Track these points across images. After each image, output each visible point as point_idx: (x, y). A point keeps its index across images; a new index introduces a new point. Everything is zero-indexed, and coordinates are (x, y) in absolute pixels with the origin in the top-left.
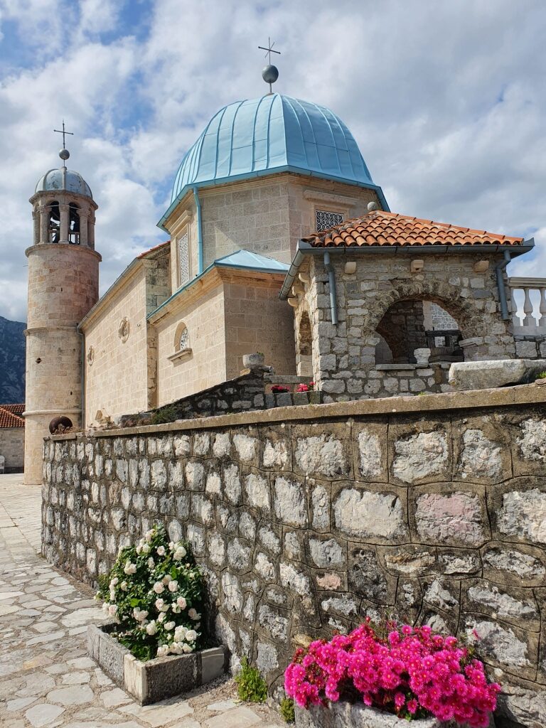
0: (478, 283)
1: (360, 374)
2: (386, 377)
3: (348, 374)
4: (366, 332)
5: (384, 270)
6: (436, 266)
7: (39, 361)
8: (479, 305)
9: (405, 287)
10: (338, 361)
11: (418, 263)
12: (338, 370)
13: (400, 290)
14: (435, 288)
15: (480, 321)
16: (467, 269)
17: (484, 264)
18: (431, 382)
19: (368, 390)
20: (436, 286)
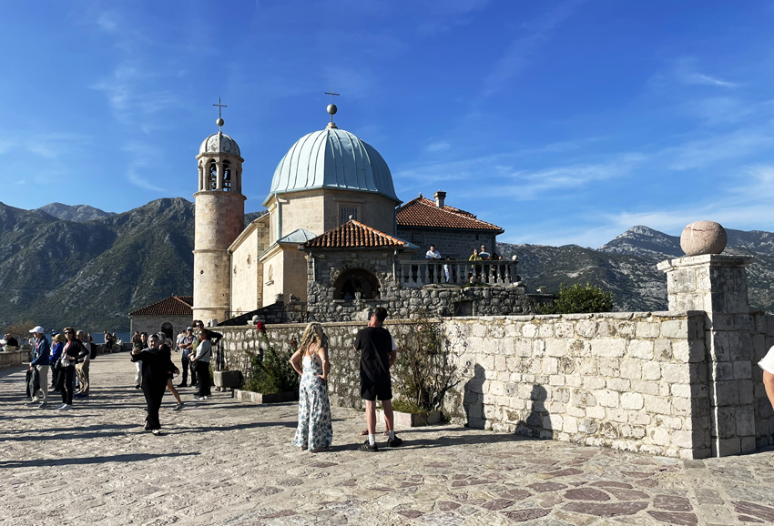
0: (384, 262)
1: (326, 304)
2: (337, 306)
3: (320, 304)
4: (329, 285)
5: (339, 256)
6: (363, 255)
7: (202, 272)
8: (384, 273)
9: (349, 265)
10: (316, 298)
11: (354, 255)
12: (316, 301)
13: (347, 266)
16: (379, 256)
17: (385, 255)
18: (358, 308)
20: (363, 264)
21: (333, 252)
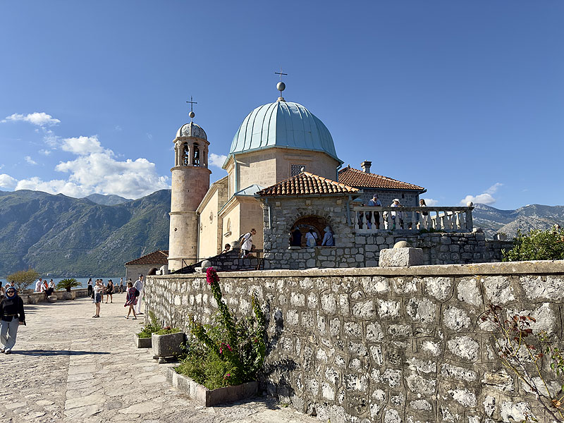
0: (338, 210)
1: (282, 251)
2: (293, 252)
3: (276, 251)
4: (285, 232)
5: (294, 204)
6: (317, 202)
7: (176, 230)
8: (338, 220)
9: (304, 212)
10: (272, 245)
11: (308, 202)
12: (271, 249)
13: (301, 213)
14: (317, 212)
15: (338, 227)
16: (333, 203)
17: (339, 202)
18: (313, 255)
19: (284, 258)
21: (289, 199)
